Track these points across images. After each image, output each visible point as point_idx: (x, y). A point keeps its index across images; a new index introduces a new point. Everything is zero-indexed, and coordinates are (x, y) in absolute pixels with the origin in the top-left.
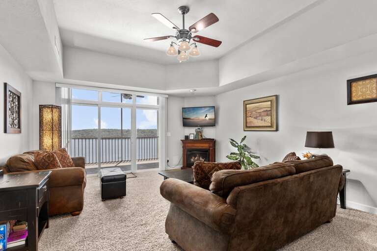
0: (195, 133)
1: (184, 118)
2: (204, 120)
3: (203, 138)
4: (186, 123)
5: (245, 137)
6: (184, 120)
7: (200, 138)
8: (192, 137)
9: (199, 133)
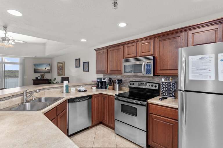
1: (34, 69)
2: (44, 70)
4: (36, 71)
6: (35, 70)
7: (43, 78)
8: (39, 78)
9: (42, 76)
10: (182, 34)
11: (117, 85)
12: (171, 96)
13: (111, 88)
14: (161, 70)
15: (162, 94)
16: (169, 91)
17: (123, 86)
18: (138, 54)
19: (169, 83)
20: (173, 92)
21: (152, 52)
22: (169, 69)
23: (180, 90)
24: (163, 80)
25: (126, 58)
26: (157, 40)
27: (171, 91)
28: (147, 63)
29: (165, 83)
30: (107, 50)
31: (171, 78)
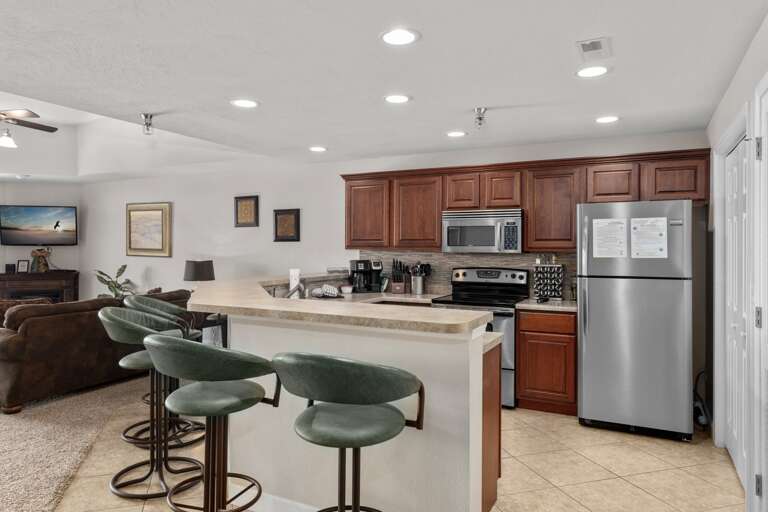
0: (31, 260)
1: (3, 229)
3: (51, 268)
4: (9, 238)
5: (125, 267)
6: (3, 232)
7: (42, 269)
8: (23, 268)
9: (40, 259)
10: (577, 171)
11: (419, 280)
12: (555, 296)
13: (398, 288)
14: (537, 240)
15: (536, 293)
16: (551, 285)
17: (431, 283)
18: (482, 201)
19: (551, 268)
20: (560, 286)
21: (517, 200)
22: (552, 237)
23: (581, 276)
24: (538, 261)
25: (450, 208)
26: (528, 174)
27: (555, 284)
28: (508, 223)
29: (543, 268)
30: (391, 183)
31: (554, 258)
